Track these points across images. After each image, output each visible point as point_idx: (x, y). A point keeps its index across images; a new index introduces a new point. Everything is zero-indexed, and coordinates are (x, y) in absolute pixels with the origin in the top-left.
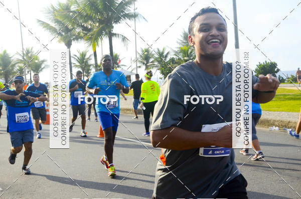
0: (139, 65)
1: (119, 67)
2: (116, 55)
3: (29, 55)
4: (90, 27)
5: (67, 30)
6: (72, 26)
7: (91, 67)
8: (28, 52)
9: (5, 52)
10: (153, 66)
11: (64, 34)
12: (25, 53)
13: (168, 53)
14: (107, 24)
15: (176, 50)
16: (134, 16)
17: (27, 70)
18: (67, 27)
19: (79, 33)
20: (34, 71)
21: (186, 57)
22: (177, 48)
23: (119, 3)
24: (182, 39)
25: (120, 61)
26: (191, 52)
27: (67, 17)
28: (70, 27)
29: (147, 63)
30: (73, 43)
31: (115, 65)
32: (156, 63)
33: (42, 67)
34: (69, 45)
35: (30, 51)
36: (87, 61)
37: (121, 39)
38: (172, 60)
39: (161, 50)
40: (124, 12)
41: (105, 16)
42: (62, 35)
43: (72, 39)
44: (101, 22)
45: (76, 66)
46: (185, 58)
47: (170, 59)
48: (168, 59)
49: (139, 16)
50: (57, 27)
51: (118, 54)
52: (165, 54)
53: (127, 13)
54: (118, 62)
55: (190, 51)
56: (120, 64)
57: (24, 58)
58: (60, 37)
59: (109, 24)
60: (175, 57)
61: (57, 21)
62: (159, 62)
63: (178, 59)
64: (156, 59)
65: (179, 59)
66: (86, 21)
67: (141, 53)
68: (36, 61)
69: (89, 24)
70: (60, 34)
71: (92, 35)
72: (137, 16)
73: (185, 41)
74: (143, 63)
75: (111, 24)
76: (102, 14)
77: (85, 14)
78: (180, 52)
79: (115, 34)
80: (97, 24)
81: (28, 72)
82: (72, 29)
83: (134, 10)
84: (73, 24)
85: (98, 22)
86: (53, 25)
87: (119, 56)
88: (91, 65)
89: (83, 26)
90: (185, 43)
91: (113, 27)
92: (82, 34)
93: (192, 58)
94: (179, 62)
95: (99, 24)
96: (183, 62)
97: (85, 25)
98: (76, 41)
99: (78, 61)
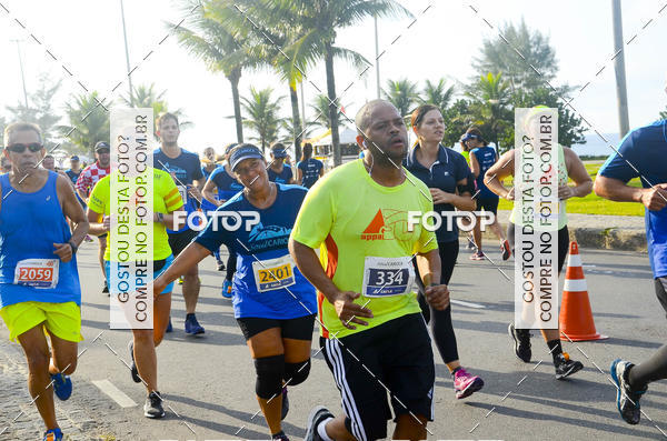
1: (340, 123)
3: (145, 101)
4: (281, 35)
5: (232, 44)
6: (242, 34)
7: (279, 125)
8: (143, 95)
9: (95, 96)
11: (224, 53)
12: (135, 96)
13: (449, 92)
14: (321, 29)
15: (469, 83)
18: (231, 38)
19: (257, 50)
21: (492, 97)
22: (472, 78)
24: (482, 56)
25: (342, 112)
26: (504, 88)
27: (231, 14)
28: (238, 36)
29: (405, 113)
30: (243, 71)
34: (234, 77)
35: (147, 92)
36: (270, 112)
38: (462, 107)
39: (435, 84)
41: (317, 8)
42: (219, 56)
43: (242, 63)
44: (306, 22)
45: (248, 123)
46: (491, 101)
47: (456, 105)
48: (451, 104)
50: (208, 37)
52: (444, 93)
54: (337, 112)
55: (501, 85)
56: (341, 118)
58: (214, 60)
59: (326, 28)
60: (466, 98)
61: (207, 24)
63: (475, 104)
65: (478, 104)
66: (272, 22)
67: (388, 90)
70: (215, 53)
71: (290, 53)
73: (488, 63)
75: (331, 27)
76: (310, 5)
77: (273, 6)
78: (478, 89)
79: (338, 50)
80: (299, 29)
82: (243, 42)
84: (245, 29)
85: (301, 22)
86: (200, 33)
89: (268, 33)
90: (486, 66)
91: (334, 34)
92: (264, 53)
93: (505, 100)
94: (476, 111)
95: (304, 29)
96: (487, 110)
97: (273, 30)
98: (250, 69)
99: (251, 112)
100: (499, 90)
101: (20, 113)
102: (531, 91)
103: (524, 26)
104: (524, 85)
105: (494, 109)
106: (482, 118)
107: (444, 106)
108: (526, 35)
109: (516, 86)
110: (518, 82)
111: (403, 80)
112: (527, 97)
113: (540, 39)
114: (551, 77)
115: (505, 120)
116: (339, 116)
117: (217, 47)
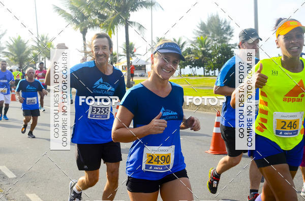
1: (134, 56)
2: (132, 44)
3: (44, 42)
4: (106, 14)
5: (83, 17)
6: (88, 13)
8: (43, 39)
9: (20, 38)
11: (79, 21)
12: (40, 39)
13: (184, 43)
14: (123, 12)
15: (193, 40)
16: (152, 4)
17: (41, 58)
18: (83, 14)
19: (95, 21)
21: (202, 47)
22: (194, 38)
25: (135, 51)
26: (208, 43)
27: (83, 4)
28: (86, 14)
31: (130, 54)
34: (84, 32)
35: (45, 38)
37: (136, 28)
38: (189, 51)
39: (177, 40)
41: (122, 3)
42: (78, 23)
43: (87, 26)
44: (117, 9)
46: (202, 49)
47: (187, 50)
48: (184, 49)
49: (156, 4)
50: (73, 14)
52: (181, 44)
54: (133, 51)
55: (207, 41)
56: (135, 53)
57: (38, 45)
58: (75, 24)
59: (125, 12)
60: (191, 47)
61: (73, 8)
63: (195, 49)
65: (196, 49)
66: (102, 8)
69: (105, 12)
70: (75, 21)
71: (108, 23)
72: (154, 4)
73: (201, 31)
75: (128, 12)
76: (119, 1)
77: (101, 1)
78: (196, 43)
79: (132, 23)
82: (88, 16)
84: (90, 11)
86: (69, 12)
89: (99, 14)
90: (201, 33)
91: (129, 15)
92: (98, 22)
93: (208, 48)
94: (195, 52)
96: (200, 53)
97: (101, 12)
98: (91, 29)
100: (206, 43)
102: (220, 44)
103: (217, 16)
104: (219, 42)
105: (203, 52)
106: (198, 56)
108: (219, 20)
109: (214, 42)
110: (214, 40)
112: (218, 48)
113: (225, 22)
114: (230, 39)
115: (208, 57)
116: (134, 52)
117: (76, 18)
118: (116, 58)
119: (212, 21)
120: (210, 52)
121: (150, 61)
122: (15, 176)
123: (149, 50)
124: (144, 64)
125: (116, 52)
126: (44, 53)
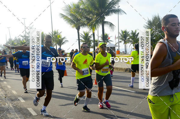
0: (120, 41)
1: (108, 42)
2: (106, 35)
3: (56, 35)
4: (91, 18)
5: (78, 20)
7: (91, 42)
10: (129, 41)
12: (53, 33)
13: (138, 33)
14: (101, 16)
16: (118, 11)
17: (54, 44)
18: (77, 18)
19: (85, 21)
20: (59, 44)
23: (109, 3)
24: (147, 25)
25: (109, 38)
27: (77, 12)
28: (79, 18)
29: (125, 39)
30: (81, 27)
31: (105, 41)
32: (131, 40)
33: (63, 42)
34: (78, 29)
35: (56, 32)
36: (89, 38)
37: (109, 25)
39: (134, 31)
40: (111, 8)
41: (100, 11)
42: (74, 23)
43: (80, 25)
45: (82, 41)
50: (72, 18)
51: (108, 34)
53: (113, 9)
61: (71, 15)
62: (133, 39)
64: (131, 37)
66: (89, 14)
67: (121, 33)
68: (60, 38)
69: (90, 16)
71: (92, 23)
72: (120, 10)
73: (149, 26)
74: (123, 40)
75: (103, 16)
76: (98, 10)
77: (88, 10)
79: (106, 22)
80: (95, 16)
81: (55, 45)
83: (118, 7)
84: (81, 16)
85: (96, 15)
86: (70, 17)
87: (108, 35)
88: (91, 41)
89: (87, 18)
91: (105, 18)
92: (86, 23)
93: (153, 36)
95: (97, 16)
97: (88, 17)
99: (84, 38)
101: (24, 37)
102: (160, 34)
103: (158, 16)
104: (160, 32)
107: (136, 38)
108: (159, 19)
109: (156, 33)
111: (125, 30)
115: (153, 42)
116: (108, 40)
117: (74, 21)
118: (97, 43)
119: (155, 20)
120: (155, 38)
121: (117, 45)
122: (36, 114)
123: (117, 38)
124: (114, 46)
125: (98, 40)
126: (56, 41)
